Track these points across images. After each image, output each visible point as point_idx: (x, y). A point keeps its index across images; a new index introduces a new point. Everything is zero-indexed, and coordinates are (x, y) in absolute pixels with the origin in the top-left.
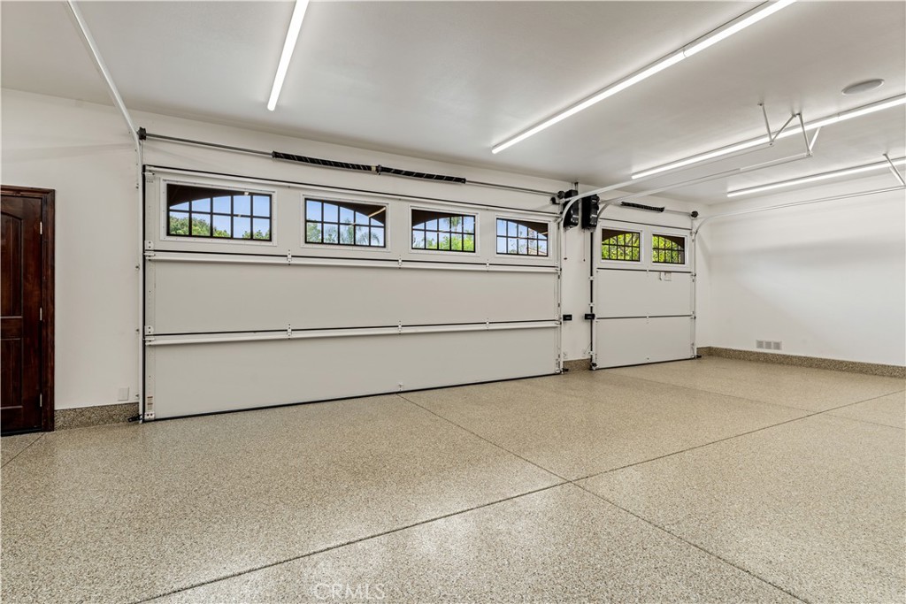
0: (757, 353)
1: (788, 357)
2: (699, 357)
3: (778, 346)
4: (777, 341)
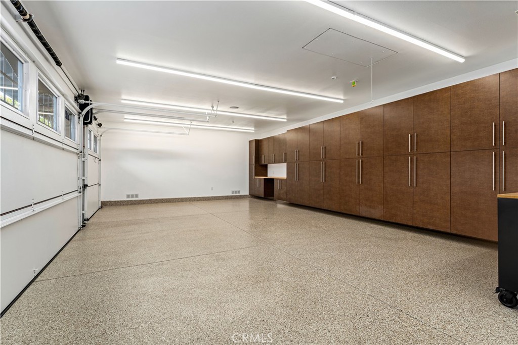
0: (127, 201)
1: (142, 200)
2: (101, 207)
3: (137, 196)
4: (136, 193)
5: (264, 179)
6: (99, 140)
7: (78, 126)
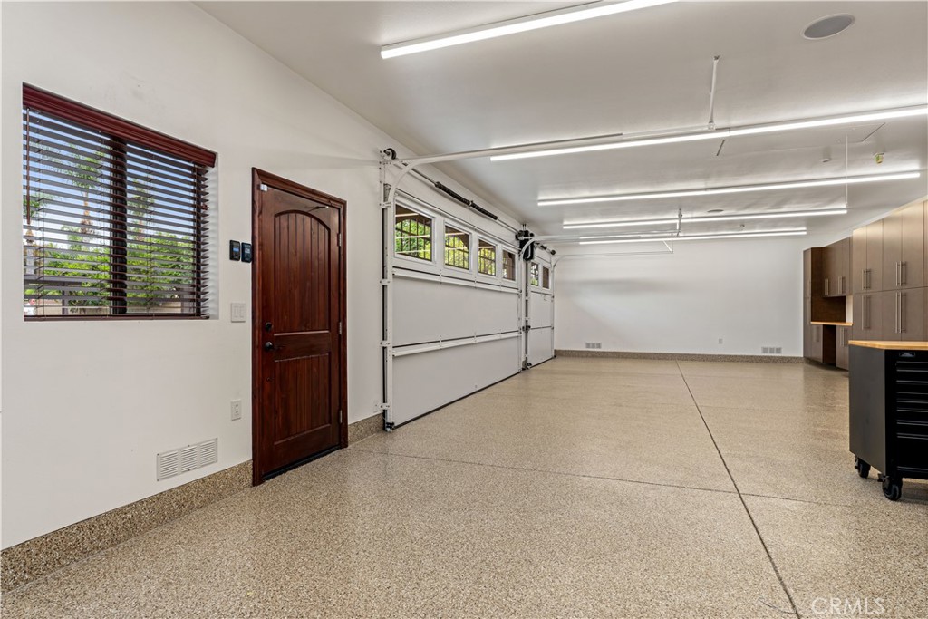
0: (586, 351)
1: (605, 352)
2: (555, 357)
4: (599, 342)
5: (824, 325)
6: (553, 272)
7: (519, 263)
